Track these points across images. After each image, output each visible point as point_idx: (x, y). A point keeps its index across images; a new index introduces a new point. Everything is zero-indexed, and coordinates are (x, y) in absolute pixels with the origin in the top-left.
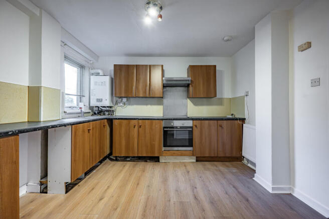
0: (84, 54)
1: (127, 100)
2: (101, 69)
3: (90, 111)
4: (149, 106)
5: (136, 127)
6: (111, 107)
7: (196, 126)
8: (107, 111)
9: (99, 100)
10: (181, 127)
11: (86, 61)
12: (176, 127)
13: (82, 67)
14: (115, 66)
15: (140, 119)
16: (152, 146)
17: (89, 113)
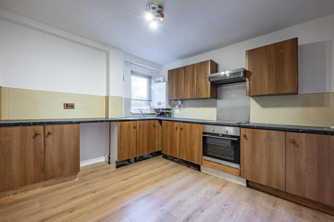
0: (148, 67)
1: (182, 103)
2: (162, 76)
3: (155, 113)
4: (202, 109)
5: (179, 129)
6: (169, 109)
7: (245, 136)
8: (167, 113)
9: (159, 104)
10: (223, 135)
11: (151, 72)
12: (217, 135)
13: (150, 78)
14: (169, 71)
15: (182, 122)
16: (192, 152)
17: (155, 114)
